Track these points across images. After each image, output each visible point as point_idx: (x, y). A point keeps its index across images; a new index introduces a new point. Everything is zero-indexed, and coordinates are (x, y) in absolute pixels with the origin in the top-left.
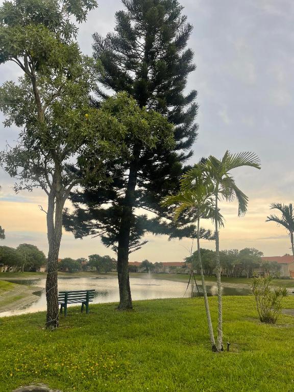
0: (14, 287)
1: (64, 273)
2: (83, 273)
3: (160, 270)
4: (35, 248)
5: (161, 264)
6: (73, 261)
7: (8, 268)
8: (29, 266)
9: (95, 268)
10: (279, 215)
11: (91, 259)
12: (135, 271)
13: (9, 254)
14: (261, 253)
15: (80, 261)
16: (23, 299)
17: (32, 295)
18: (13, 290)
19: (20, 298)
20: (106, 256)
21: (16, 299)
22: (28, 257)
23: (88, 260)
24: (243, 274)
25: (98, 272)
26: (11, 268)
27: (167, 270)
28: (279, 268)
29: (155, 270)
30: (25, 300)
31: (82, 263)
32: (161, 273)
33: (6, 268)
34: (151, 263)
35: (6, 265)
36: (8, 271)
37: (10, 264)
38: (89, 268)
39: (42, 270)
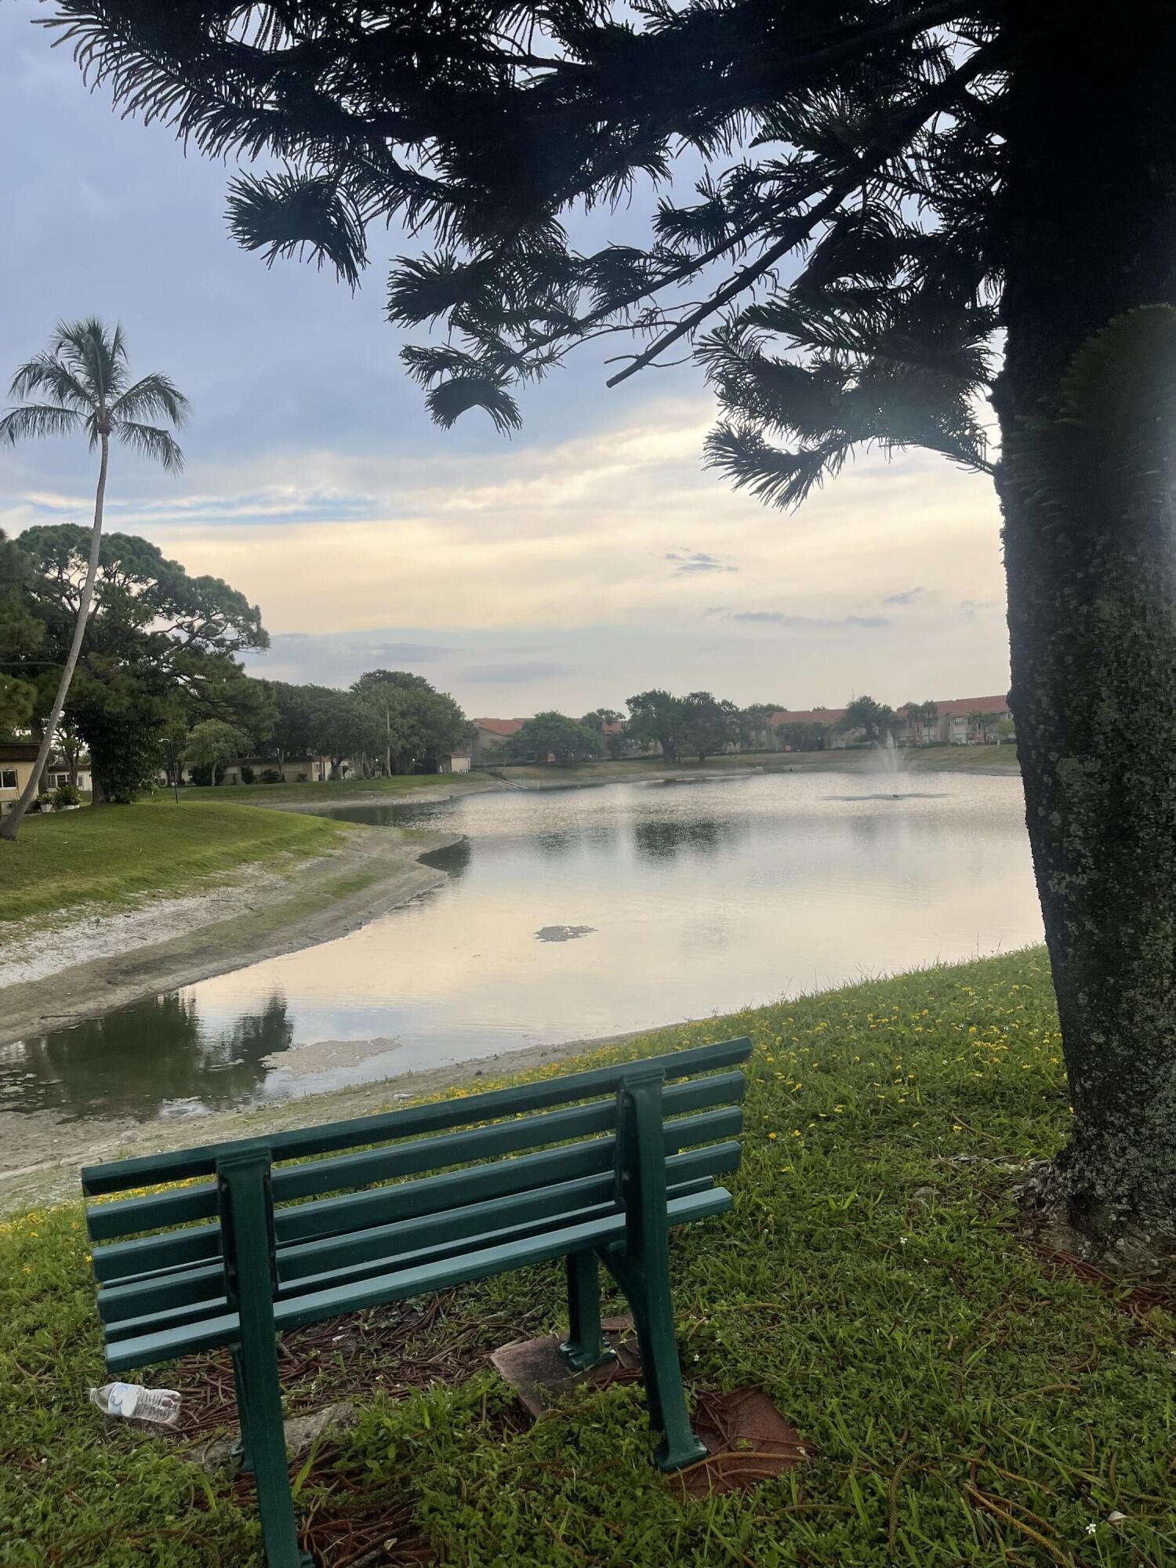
0: (343, 839)
1: (542, 772)
2: (614, 767)
3: (928, 734)
4: (420, 682)
5: (930, 707)
6: (570, 722)
7: (334, 768)
8: (407, 753)
9: (656, 747)
11: (639, 711)
12: (821, 746)
13: (326, 712)
15: (593, 720)
16: (377, 887)
17: (414, 868)
18: (337, 852)
19: (361, 883)
20: (694, 696)
21: (347, 887)
22: (399, 720)
23: (628, 716)
25: (671, 758)
26: (345, 763)
27: (960, 732)
29: (904, 735)
30: (384, 893)
31: (605, 727)
32: (933, 745)
33: (328, 766)
34: (887, 710)
35: (323, 752)
36: (334, 776)
37: (338, 750)
38: (634, 748)
39: (459, 764)
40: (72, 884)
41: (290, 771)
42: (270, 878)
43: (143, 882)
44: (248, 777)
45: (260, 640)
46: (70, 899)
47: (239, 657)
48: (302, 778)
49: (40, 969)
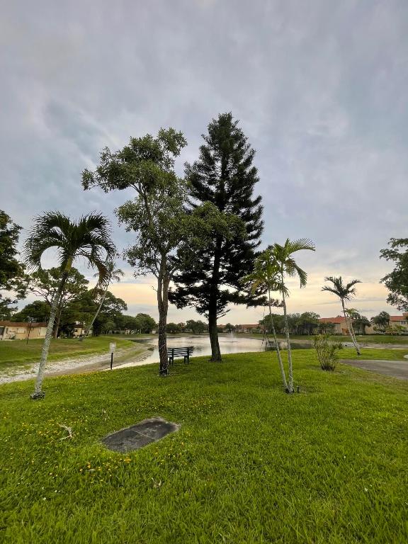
0: (135, 345)
2: (183, 334)
3: (240, 331)
4: (149, 316)
8: (144, 329)
9: (191, 330)
10: (332, 285)
11: (188, 323)
12: (222, 332)
14: (318, 316)
15: (180, 325)
16: (141, 354)
17: (147, 351)
18: (134, 347)
19: (139, 353)
21: (136, 353)
22: (144, 323)
23: (186, 324)
24: (305, 332)
25: (194, 333)
26: (132, 331)
27: (245, 331)
28: (333, 327)
29: (236, 330)
30: (143, 354)
31: (182, 326)
32: (241, 333)
33: (129, 331)
34: (233, 326)
35: (128, 329)
36: (130, 333)
37: (131, 328)
38: (187, 330)
39: (154, 332)
40: (95, 350)
41: (122, 332)
42: (124, 351)
43: (104, 350)
44: (113, 333)
45: (126, 309)
46: (93, 352)
47: (121, 312)
48: (124, 333)
49: (91, 363)
